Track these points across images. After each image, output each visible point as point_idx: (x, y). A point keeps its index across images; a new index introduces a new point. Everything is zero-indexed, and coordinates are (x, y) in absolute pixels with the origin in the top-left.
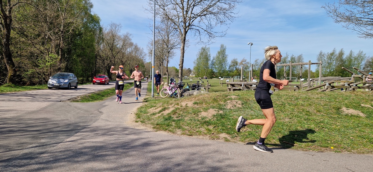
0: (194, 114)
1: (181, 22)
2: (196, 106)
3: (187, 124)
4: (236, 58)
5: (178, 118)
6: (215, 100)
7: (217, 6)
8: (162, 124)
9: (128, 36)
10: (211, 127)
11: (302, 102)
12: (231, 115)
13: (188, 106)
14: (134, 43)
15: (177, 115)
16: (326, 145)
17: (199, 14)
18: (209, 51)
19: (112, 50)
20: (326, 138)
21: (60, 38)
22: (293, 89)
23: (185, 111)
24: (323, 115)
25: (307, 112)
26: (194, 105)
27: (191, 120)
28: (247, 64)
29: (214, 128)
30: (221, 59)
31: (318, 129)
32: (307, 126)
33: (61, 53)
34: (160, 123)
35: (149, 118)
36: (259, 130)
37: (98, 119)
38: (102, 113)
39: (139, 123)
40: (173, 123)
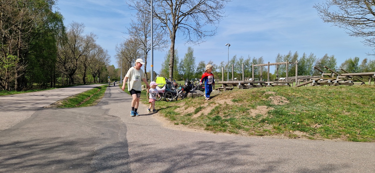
0: (243, 113)
5: (226, 117)
6: (253, 96)
8: (214, 125)
9: (92, 36)
14: (99, 46)
15: (223, 114)
21: (19, 38)
30: (189, 62)
34: (209, 123)
35: (189, 119)
36: (330, 126)
37: (124, 124)
38: (117, 117)
39: (181, 125)
40: (226, 123)
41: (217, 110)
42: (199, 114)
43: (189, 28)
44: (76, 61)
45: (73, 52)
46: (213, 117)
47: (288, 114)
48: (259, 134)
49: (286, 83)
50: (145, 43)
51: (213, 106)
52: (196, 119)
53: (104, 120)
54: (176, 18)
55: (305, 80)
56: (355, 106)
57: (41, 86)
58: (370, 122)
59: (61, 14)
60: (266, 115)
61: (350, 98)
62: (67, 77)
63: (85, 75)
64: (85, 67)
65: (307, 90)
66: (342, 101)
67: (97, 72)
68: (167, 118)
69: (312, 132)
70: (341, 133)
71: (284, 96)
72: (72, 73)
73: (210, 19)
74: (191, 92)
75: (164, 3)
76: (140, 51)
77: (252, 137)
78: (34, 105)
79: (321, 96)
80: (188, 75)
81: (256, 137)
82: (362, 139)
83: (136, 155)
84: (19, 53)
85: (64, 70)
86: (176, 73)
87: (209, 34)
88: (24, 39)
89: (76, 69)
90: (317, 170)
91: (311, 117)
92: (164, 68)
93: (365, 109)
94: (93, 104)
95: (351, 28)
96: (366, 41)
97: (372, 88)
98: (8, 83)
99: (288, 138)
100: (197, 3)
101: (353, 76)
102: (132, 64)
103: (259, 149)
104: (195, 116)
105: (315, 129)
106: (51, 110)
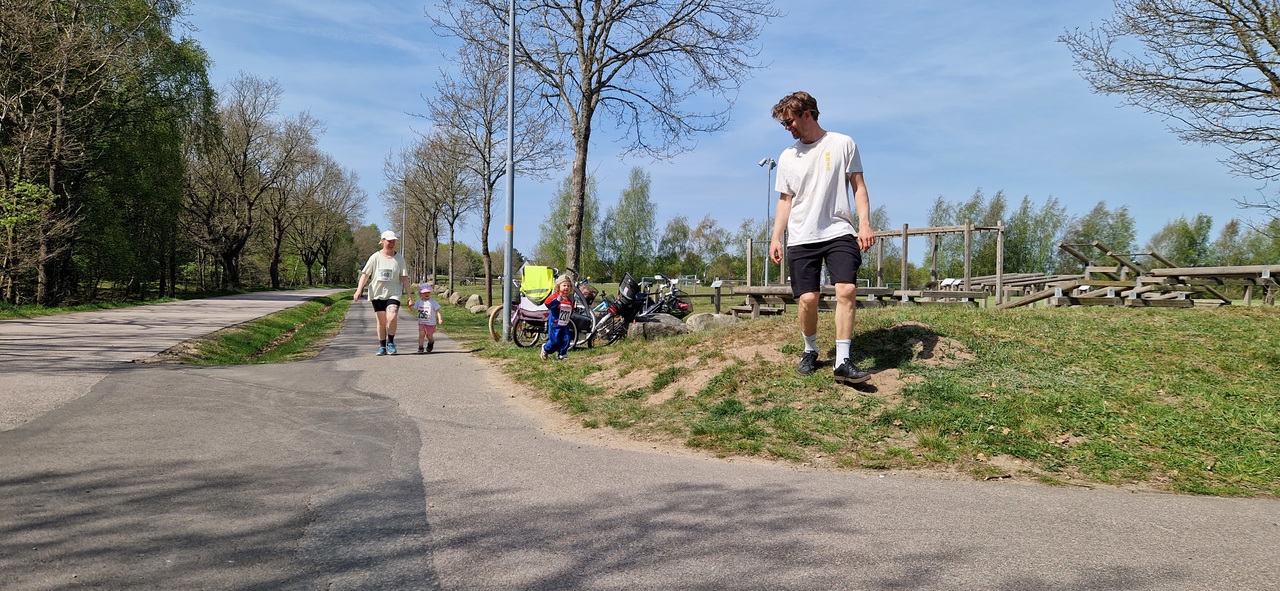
4: (681, 215)
5: (760, 404)
9: (307, 125)
13: (767, 359)
14: (326, 156)
15: (748, 395)
21: (54, 125)
28: (718, 235)
30: (634, 219)
34: (704, 425)
35: (633, 409)
36: (1113, 439)
37: (413, 422)
38: (385, 398)
39: (605, 429)
40: (761, 424)
41: (730, 380)
42: (668, 393)
43: (638, 101)
44: (250, 210)
45: (240, 178)
46: (717, 402)
47: (972, 397)
48: (871, 463)
49: (964, 296)
50: (485, 151)
51: (717, 368)
52: (658, 409)
53: (342, 409)
54: (595, 67)
55: (1028, 289)
56: (1199, 376)
57: (128, 290)
58: (1250, 431)
59: (202, 46)
60: (896, 401)
61: (1180, 348)
62: (216, 263)
63: (277, 255)
64: (279, 230)
65: (1037, 318)
66: (1155, 358)
67: (319, 249)
68: (559, 406)
69: (1053, 461)
70: (1150, 465)
71: (959, 339)
72: (233, 248)
73: (710, 72)
74: (639, 320)
75: (554, 19)
76: (469, 180)
77: (848, 472)
78: (104, 353)
79: (1084, 341)
80: (631, 264)
81: (862, 473)
82: (1222, 486)
83: (451, 524)
84: (55, 178)
85: (208, 237)
86: (589, 256)
87: (707, 123)
88: (74, 128)
89: (248, 235)
90: (1069, 584)
91: (1050, 409)
92: (549, 239)
93: (1231, 388)
94: (305, 354)
95: (1186, 113)
96: (1235, 160)
97: (1257, 319)
98: (13, 279)
99: (970, 479)
100: (665, 19)
101: (1192, 276)
102: (439, 221)
103: (871, 514)
104: (655, 400)
105: (1061, 450)
106: (160, 372)
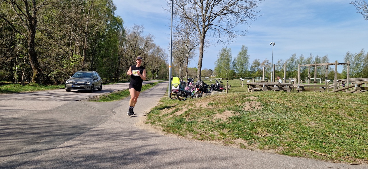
0: (208, 116)
1: (201, 21)
2: (211, 107)
3: (200, 127)
4: (257, 59)
5: (190, 119)
6: (231, 100)
7: (237, 4)
8: (172, 127)
9: (150, 37)
10: (225, 131)
11: (330, 105)
12: (249, 117)
13: (202, 107)
14: (157, 45)
15: (190, 117)
16: (362, 156)
17: (219, 13)
18: (230, 52)
19: (135, 52)
20: (361, 147)
21: (84, 40)
22: (318, 90)
23: (199, 112)
24: (355, 120)
25: (336, 115)
26: (209, 106)
27: (204, 122)
28: (269, 65)
29: (229, 132)
30: (242, 60)
31: (350, 136)
32: (337, 132)
33: (85, 53)
34: (171, 125)
37: (109, 120)
38: (115, 113)
40: (185, 125)
41: (187, 114)
42: (172, 116)
43: (220, 28)
46: (178, 119)
51: (190, 107)
52: (166, 120)
59: (122, 18)
67: (156, 70)
69: (253, 141)
74: (205, 92)
77: (192, 140)
80: (241, 74)
99: (222, 145)
